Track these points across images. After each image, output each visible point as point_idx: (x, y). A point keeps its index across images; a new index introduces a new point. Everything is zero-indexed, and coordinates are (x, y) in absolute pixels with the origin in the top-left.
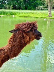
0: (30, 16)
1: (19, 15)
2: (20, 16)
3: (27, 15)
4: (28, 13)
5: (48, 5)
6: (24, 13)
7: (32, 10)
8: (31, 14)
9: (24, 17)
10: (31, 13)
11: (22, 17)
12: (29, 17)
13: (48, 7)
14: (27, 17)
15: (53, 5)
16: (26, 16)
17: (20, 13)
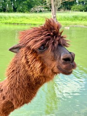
0: (23, 22)
1: (5, 21)
2: (6, 23)
3: (19, 21)
4: (19, 18)
5: (51, 5)
6: (13, 17)
7: (24, 12)
8: (24, 19)
9: (14, 24)
10: (24, 17)
11: (10, 23)
12: (22, 24)
13: (51, 7)
14: (18, 24)
15: (58, 4)
16: (16, 22)
17: (5, 18)
